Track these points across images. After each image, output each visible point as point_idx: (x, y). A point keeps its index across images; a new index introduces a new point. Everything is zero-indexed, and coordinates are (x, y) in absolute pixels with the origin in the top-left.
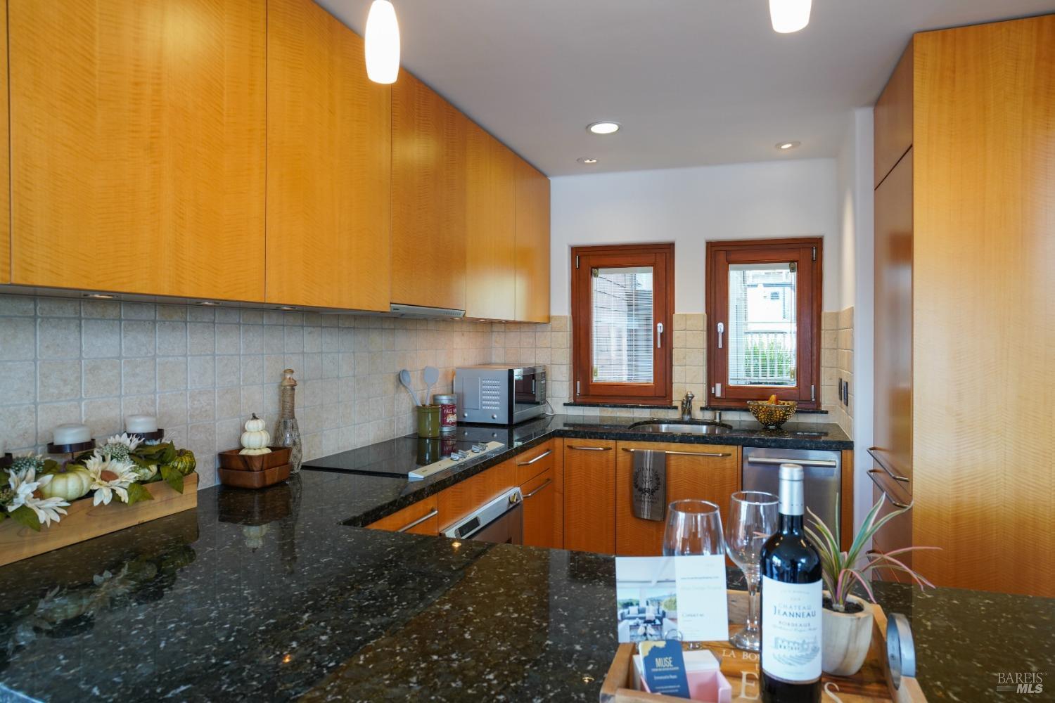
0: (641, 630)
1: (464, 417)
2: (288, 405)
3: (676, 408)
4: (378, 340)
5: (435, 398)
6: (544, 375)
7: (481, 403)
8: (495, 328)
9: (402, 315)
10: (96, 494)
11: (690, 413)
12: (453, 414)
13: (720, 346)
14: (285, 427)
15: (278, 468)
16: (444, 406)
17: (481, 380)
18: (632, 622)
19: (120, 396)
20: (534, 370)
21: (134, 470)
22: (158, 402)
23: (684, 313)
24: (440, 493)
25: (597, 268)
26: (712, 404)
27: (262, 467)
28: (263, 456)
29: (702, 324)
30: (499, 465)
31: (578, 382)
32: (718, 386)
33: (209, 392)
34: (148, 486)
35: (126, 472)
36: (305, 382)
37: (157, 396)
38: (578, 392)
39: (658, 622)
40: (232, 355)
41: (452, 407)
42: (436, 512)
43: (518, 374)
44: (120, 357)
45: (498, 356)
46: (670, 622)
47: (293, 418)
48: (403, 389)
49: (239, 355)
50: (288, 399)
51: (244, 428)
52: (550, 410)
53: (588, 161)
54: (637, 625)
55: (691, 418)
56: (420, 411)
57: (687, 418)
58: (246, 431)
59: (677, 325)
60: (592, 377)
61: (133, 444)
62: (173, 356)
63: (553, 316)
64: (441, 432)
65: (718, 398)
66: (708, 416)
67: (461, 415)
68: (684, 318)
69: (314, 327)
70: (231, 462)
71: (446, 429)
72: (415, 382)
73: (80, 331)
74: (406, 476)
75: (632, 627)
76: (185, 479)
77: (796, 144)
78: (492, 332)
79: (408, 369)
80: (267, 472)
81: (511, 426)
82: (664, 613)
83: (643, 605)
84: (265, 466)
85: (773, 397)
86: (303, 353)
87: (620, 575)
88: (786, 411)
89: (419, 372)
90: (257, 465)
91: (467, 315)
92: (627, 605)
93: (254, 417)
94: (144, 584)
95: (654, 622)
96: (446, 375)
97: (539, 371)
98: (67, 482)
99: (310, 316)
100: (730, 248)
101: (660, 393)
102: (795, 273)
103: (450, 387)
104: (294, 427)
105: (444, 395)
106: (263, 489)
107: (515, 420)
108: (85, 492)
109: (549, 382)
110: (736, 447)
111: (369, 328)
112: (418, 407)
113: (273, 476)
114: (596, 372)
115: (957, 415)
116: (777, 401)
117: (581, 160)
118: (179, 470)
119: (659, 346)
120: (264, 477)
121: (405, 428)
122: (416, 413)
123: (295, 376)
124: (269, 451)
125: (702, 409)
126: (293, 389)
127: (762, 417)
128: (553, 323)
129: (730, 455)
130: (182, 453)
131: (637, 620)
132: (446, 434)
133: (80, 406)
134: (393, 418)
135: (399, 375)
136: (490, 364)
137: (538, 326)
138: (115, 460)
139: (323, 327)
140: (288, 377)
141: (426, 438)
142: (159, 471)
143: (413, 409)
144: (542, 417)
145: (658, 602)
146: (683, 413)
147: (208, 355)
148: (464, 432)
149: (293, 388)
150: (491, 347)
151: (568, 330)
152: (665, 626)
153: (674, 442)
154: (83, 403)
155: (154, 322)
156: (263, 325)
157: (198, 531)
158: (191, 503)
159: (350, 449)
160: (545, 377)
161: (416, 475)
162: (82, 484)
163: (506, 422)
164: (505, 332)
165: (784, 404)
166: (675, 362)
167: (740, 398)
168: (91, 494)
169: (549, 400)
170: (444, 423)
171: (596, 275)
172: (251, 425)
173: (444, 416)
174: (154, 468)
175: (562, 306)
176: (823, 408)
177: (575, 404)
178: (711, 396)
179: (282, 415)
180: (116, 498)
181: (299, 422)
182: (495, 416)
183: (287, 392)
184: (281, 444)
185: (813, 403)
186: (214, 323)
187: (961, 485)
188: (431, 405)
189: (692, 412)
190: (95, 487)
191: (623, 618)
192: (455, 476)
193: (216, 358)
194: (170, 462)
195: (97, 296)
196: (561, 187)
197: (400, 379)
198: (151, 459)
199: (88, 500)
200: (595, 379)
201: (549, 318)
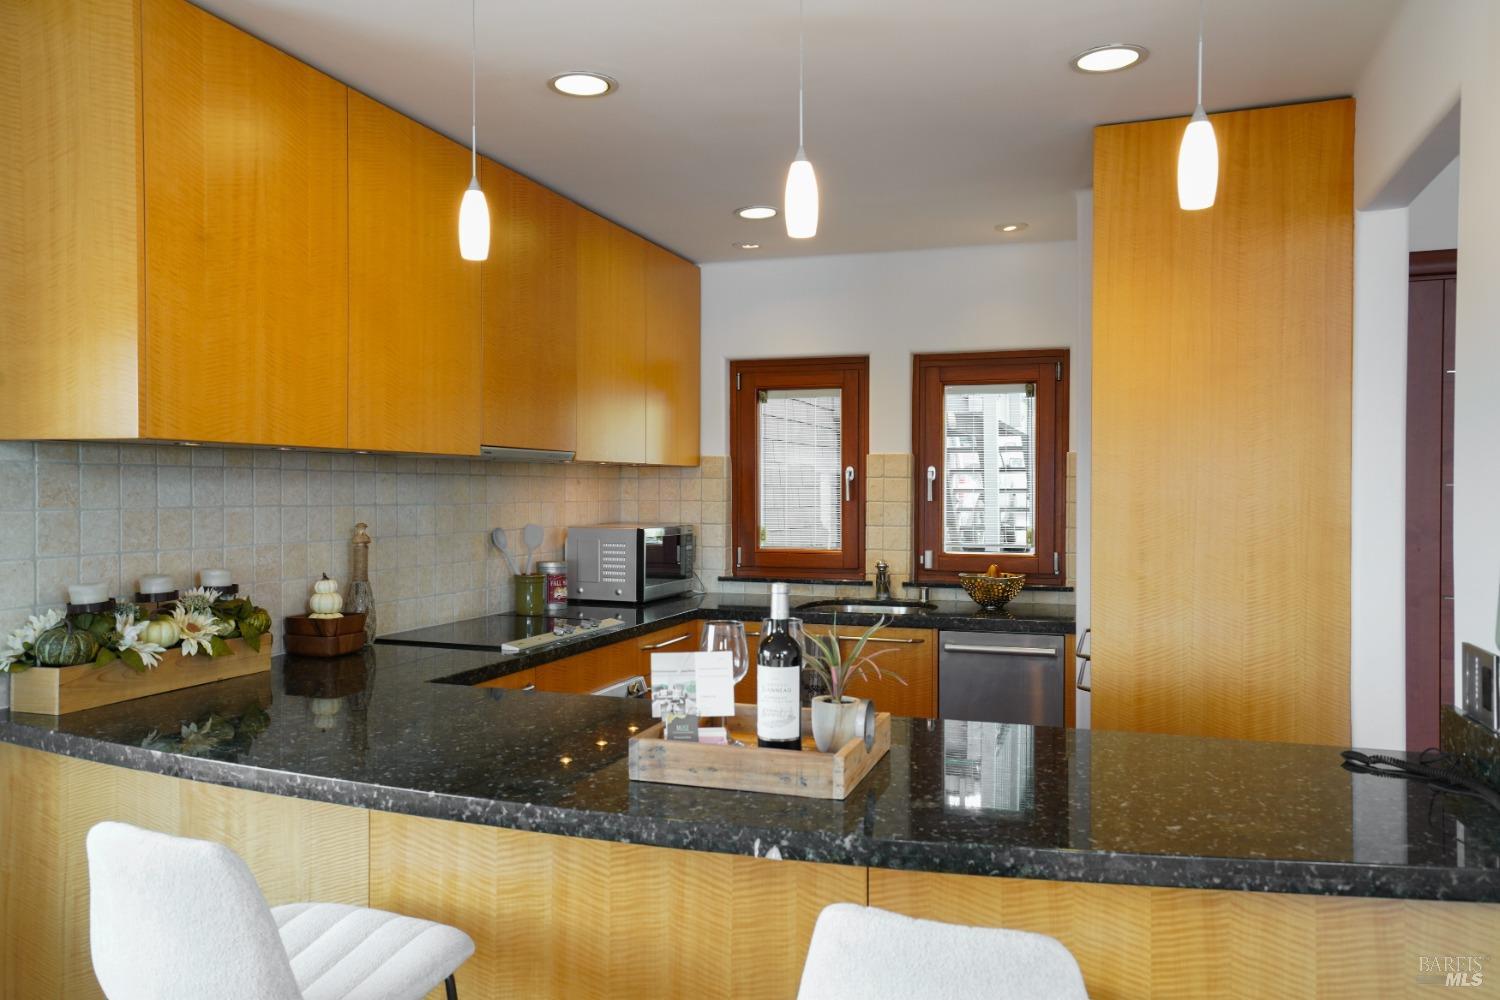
0: (669, 708)
1: (579, 592)
2: (360, 566)
3: (870, 584)
4: (464, 490)
5: (539, 566)
6: (691, 538)
7: (601, 573)
8: (625, 473)
9: (494, 459)
10: (184, 644)
11: (887, 590)
12: (563, 586)
13: (930, 498)
14: (357, 593)
15: (352, 635)
16: (549, 576)
17: (601, 544)
18: (662, 702)
19: (190, 549)
20: (678, 530)
21: (214, 623)
22: (225, 557)
23: (882, 453)
24: (539, 668)
25: (766, 390)
26: (920, 577)
27: (336, 632)
28: (337, 619)
29: (905, 468)
30: (615, 645)
31: (739, 549)
32: (929, 554)
33: (276, 548)
34: (228, 641)
35: (208, 624)
36: (377, 539)
37: (225, 550)
38: (739, 562)
39: (682, 702)
40: (297, 506)
41: (561, 578)
42: (533, 687)
43: (653, 535)
44: (190, 507)
45: (629, 513)
46: (691, 702)
47: (367, 580)
48: (497, 553)
49: (306, 506)
50: (361, 559)
51: (313, 587)
52: (700, 586)
53: (748, 246)
54: (666, 704)
55: (889, 597)
56: (519, 582)
57: (883, 597)
58: (315, 593)
59: (871, 470)
60: (758, 543)
61: (212, 596)
62: (240, 507)
63: (705, 458)
64: (547, 610)
65: (928, 570)
66: (912, 594)
67: (573, 588)
68: (881, 461)
69: (387, 473)
70: (300, 627)
71: (553, 607)
72: (511, 543)
73: (156, 479)
74: (499, 649)
75: (662, 706)
76: (262, 636)
77: (1022, 226)
78: (620, 478)
79: (504, 527)
80: (341, 637)
81: (640, 605)
82: (686, 696)
83: (670, 688)
84: (339, 632)
85: (993, 567)
86: (375, 505)
87: (654, 667)
88: (1007, 585)
89: (519, 531)
90: (331, 630)
91: (578, 458)
92: (659, 688)
93: (325, 578)
94: (225, 743)
95: (678, 701)
96: (554, 537)
97: (685, 532)
98: (160, 629)
99: (385, 461)
100: (943, 364)
101: (848, 563)
102: (1034, 399)
103: (560, 553)
104: (368, 593)
105: (551, 562)
106: (337, 657)
107: (646, 597)
108: (175, 641)
109: (699, 548)
110: (930, 631)
111: (453, 475)
112: (516, 576)
113: (347, 644)
114: (764, 535)
115: (1140, 579)
116: (997, 573)
117: (737, 245)
118: (256, 627)
119: (848, 499)
120: (337, 643)
121: (500, 603)
122: (514, 586)
123: (367, 531)
124: (341, 616)
125: (905, 585)
126: (366, 547)
127: (979, 595)
128: (703, 464)
129: (922, 641)
130: (257, 610)
131: (666, 700)
132: (552, 613)
133: (156, 556)
134: (484, 590)
135: (492, 535)
136: (619, 523)
137: (684, 471)
138: (196, 613)
139: (400, 474)
140: (361, 532)
141: (526, 616)
142: (237, 627)
143: (510, 579)
144: (688, 595)
145: (682, 687)
146: (879, 591)
147: (273, 506)
148: (579, 613)
149: (366, 544)
150: (620, 500)
151: (725, 475)
152: (687, 705)
153: (851, 624)
154: (159, 555)
155: (222, 468)
156: (331, 471)
157: (272, 697)
158: (266, 666)
159: (430, 625)
160: (691, 540)
161: (510, 648)
162: (173, 633)
163: (633, 598)
164: (638, 478)
165: (1005, 576)
166: (869, 521)
167: (953, 570)
168: (179, 643)
169: (698, 572)
170: (550, 599)
171: (764, 401)
172: (323, 586)
173: (551, 589)
174: (233, 623)
175: (716, 443)
176: (1068, 585)
177: (735, 579)
178: (918, 567)
179: (354, 578)
180: (201, 650)
181: (373, 588)
182: (620, 592)
183: (358, 551)
184: (352, 610)
185: (1056, 577)
186: (280, 469)
187: (1145, 660)
188: (532, 574)
189: (891, 589)
190: (185, 637)
191: (656, 698)
192: (556, 650)
193: (283, 509)
194: (246, 618)
195: (187, 444)
196: (714, 277)
197: (493, 540)
198: (231, 614)
199: (177, 650)
200: (762, 545)
201: (698, 461)
